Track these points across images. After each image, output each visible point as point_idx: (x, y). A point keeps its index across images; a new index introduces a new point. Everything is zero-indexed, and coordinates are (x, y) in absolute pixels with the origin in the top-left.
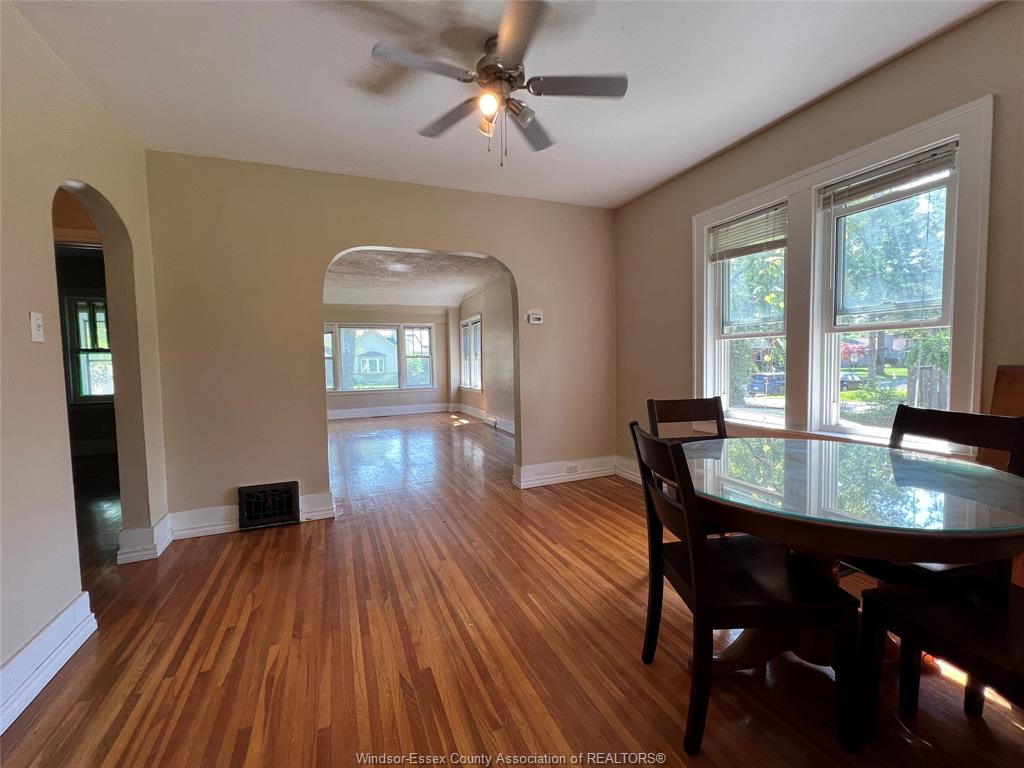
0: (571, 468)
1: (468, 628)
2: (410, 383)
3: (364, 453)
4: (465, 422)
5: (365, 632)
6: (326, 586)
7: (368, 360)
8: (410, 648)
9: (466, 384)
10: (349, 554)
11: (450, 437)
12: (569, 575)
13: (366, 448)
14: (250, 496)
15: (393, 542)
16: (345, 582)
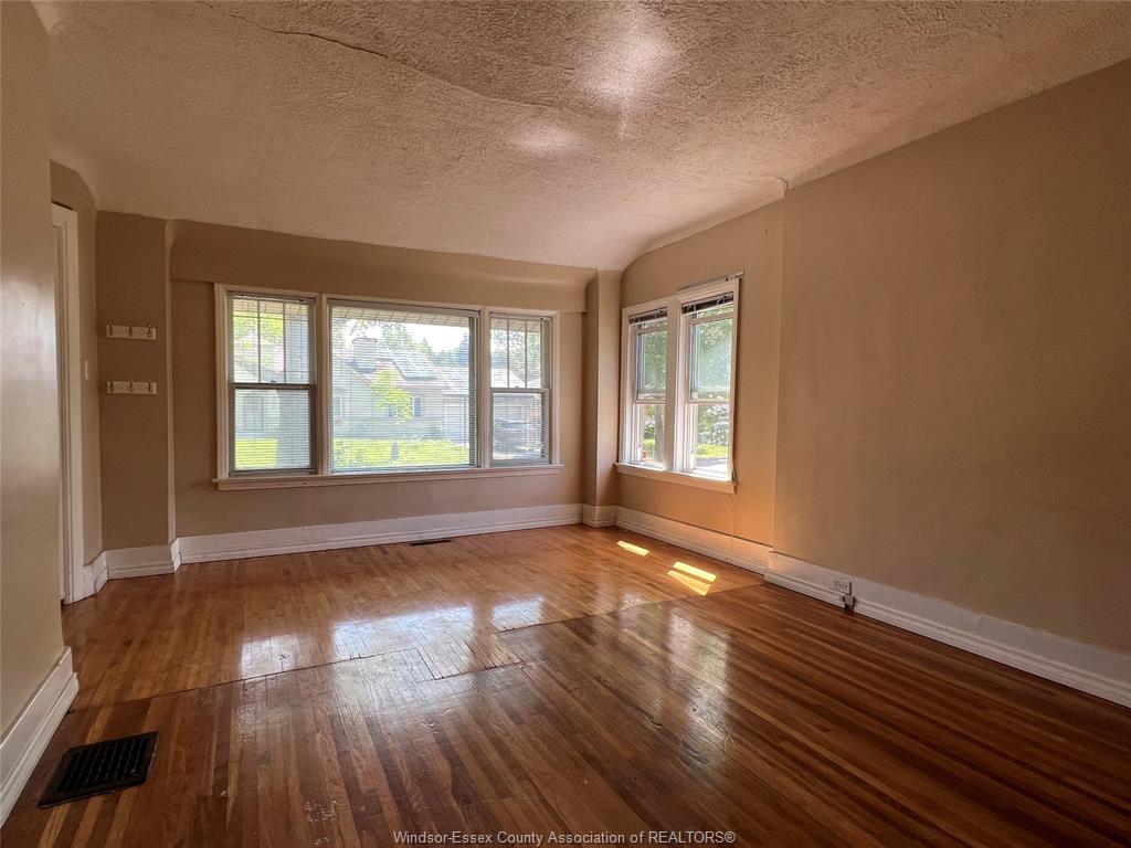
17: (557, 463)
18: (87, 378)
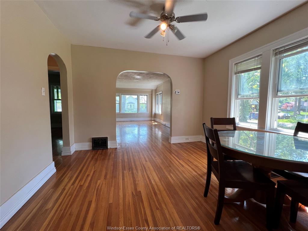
0: (187, 138)
1: (152, 181)
2: (140, 111)
3: (127, 131)
4: (156, 123)
5: (123, 179)
6: (114, 166)
7: (129, 105)
8: (135, 185)
9: (157, 112)
10: (121, 158)
11: (152, 128)
12: (183, 169)
13: (128, 130)
14: (95, 140)
15: (133, 155)
16: (119, 165)
17: (148, 112)
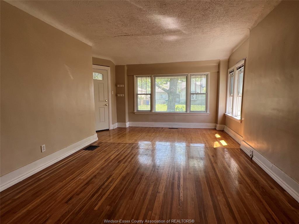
9: (229, 113)
17: (208, 112)
18: (113, 94)
